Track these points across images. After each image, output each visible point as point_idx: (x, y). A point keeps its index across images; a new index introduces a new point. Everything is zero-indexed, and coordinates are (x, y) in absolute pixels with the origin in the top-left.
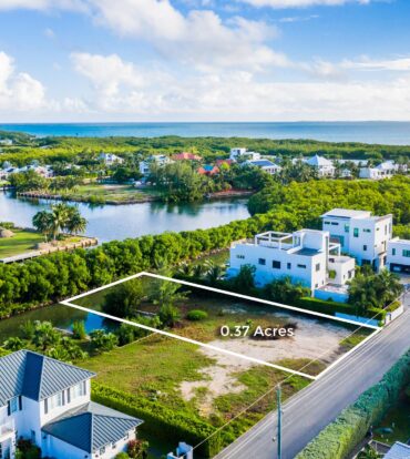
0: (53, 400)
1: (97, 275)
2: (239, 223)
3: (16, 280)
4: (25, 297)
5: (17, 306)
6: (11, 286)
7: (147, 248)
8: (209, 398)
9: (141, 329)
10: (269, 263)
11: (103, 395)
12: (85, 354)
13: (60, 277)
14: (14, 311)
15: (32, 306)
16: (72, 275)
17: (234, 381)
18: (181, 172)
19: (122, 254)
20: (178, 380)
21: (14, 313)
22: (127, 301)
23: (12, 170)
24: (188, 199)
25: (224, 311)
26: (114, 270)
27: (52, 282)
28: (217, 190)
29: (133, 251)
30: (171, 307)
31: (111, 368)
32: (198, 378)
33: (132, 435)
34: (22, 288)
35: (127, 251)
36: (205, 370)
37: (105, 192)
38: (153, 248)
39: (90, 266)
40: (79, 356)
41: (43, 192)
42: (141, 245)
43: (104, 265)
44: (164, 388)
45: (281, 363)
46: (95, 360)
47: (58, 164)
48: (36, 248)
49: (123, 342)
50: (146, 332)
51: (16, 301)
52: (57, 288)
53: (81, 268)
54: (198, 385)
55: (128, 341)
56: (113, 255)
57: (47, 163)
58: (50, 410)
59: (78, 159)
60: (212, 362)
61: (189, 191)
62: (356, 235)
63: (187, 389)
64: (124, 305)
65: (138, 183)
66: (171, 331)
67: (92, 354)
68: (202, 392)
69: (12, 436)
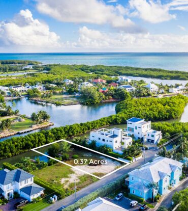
0: (23, 182)
1: (48, 140)
2: (104, 119)
3: (21, 143)
4: (24, 148)
5: (21, 151)
6: (19, 145)
7: (66, 130)
8: (68, 183)
9: (56, 161)
10: (101, 140)
11: (38, 181)
12: (37, 169)
13: (35, 141)
14: (20, 152)
15: (26, 151)
16: (39, 141)
17: (77, 178)
18: (92, 92)
19: (57, 133)
20: (62, 178)
21: (20, 153)
22: (54, 151)
23: (28, 87)
24: (94, 103)
25: (84, 155)
26: (54, 138)
27: (33, 143)
28: (106, 99)
29: (61, 131)
30: (66, 154)
31: (44, 173)
32: (67, 177)
33: (42, 192)
34: (23, 145)
35: (59, 132)
36: (70, 175)
37: (62, 99)
38: (69, 130)
39: (46, 137)
40: (35, 169)
41: (39, 99)
42: (64, 129)
43: (50, 137)
44: (57, 180)
45: (94, 174)
46: (40, 171)
47: (47, 84)
48: (31, 127)
49: (50, 165)
50: (57, 162)
51: (21, 149)
52: (34, 145)
53: (43, 138)
54: (67, 179)
55: (51, 165)
56: (54, 133)
57: (43, 84)
58: (22, 185)
59: (56, 81)
60: (73, 172)
61: (94, 100)
62: (136, 129)
63: (63, 180)
64: (53, 152)
65: (77, 94)
66: (65, 162)
67: (40, 169)
68: (67, 181)
69: (12, 191)
